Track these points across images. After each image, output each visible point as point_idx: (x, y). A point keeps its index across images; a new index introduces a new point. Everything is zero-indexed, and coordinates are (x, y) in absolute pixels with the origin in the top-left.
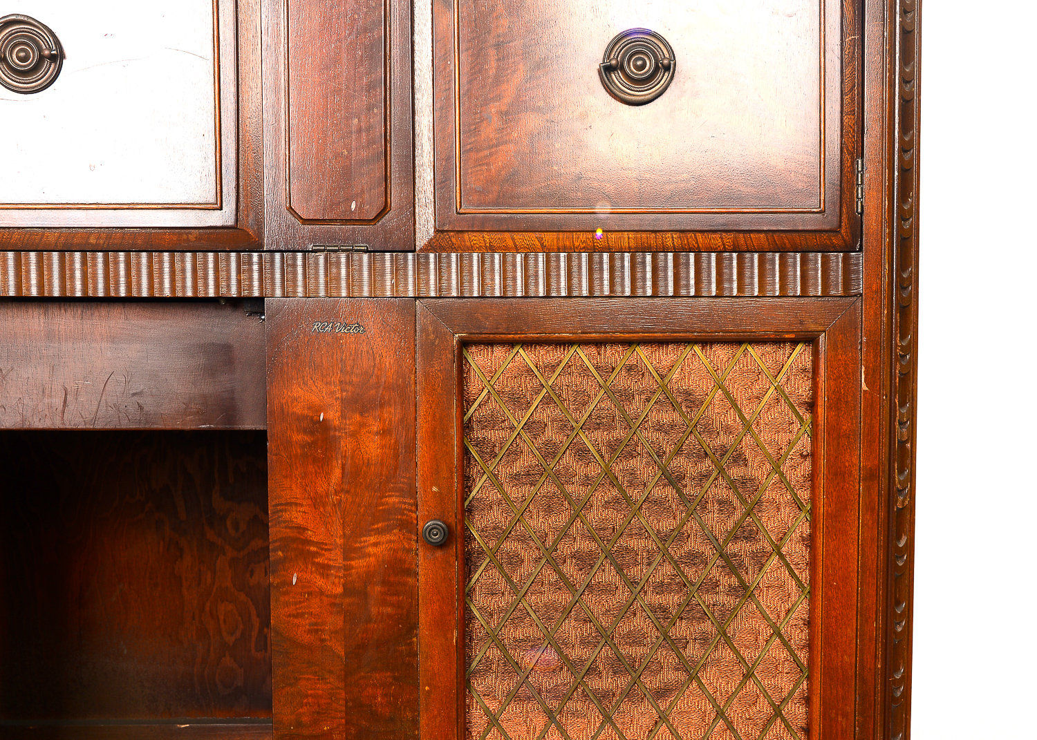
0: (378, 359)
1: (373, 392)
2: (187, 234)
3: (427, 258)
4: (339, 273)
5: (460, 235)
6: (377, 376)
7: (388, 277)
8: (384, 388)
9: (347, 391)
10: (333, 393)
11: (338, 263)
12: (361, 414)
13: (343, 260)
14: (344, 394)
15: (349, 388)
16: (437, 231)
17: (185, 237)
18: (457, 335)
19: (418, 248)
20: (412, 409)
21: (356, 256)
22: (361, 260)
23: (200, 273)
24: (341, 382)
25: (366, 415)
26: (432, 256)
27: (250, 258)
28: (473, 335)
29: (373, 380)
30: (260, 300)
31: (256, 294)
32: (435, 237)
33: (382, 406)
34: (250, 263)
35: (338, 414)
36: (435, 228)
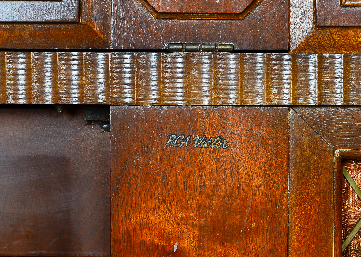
0: (244, 179)
1: (237, 218)
2: (20, 30)
3: (306, 59)
4: (200, 77)
5: (344, 32)
6: (243, 200)
7: (259, 81)
8: (250, 213)
9: (206, 217)
10: (189, 219)
11: (199, 65)
12: (223, 244)
13: (206, 61)
14: (203, 220)
15: (209, 213)
16: (318, 27)
17: (17, 33)
18: (337, 151)
19: (292, 47)
20: (284, 238)
21: (221, 56)
22: (227, 61)
23: (35, 76)
24: (199, 206)
25: (229, 245)
26: (312, 56)
27: (95, 58)
28: (356, 151)
29: (238, 203)
30: (105, 108)
31: (101, 100)
32: (314, 34)
33: (247, 235)
34: (94, 65)
35: (196, 244)
36: (315, 23)
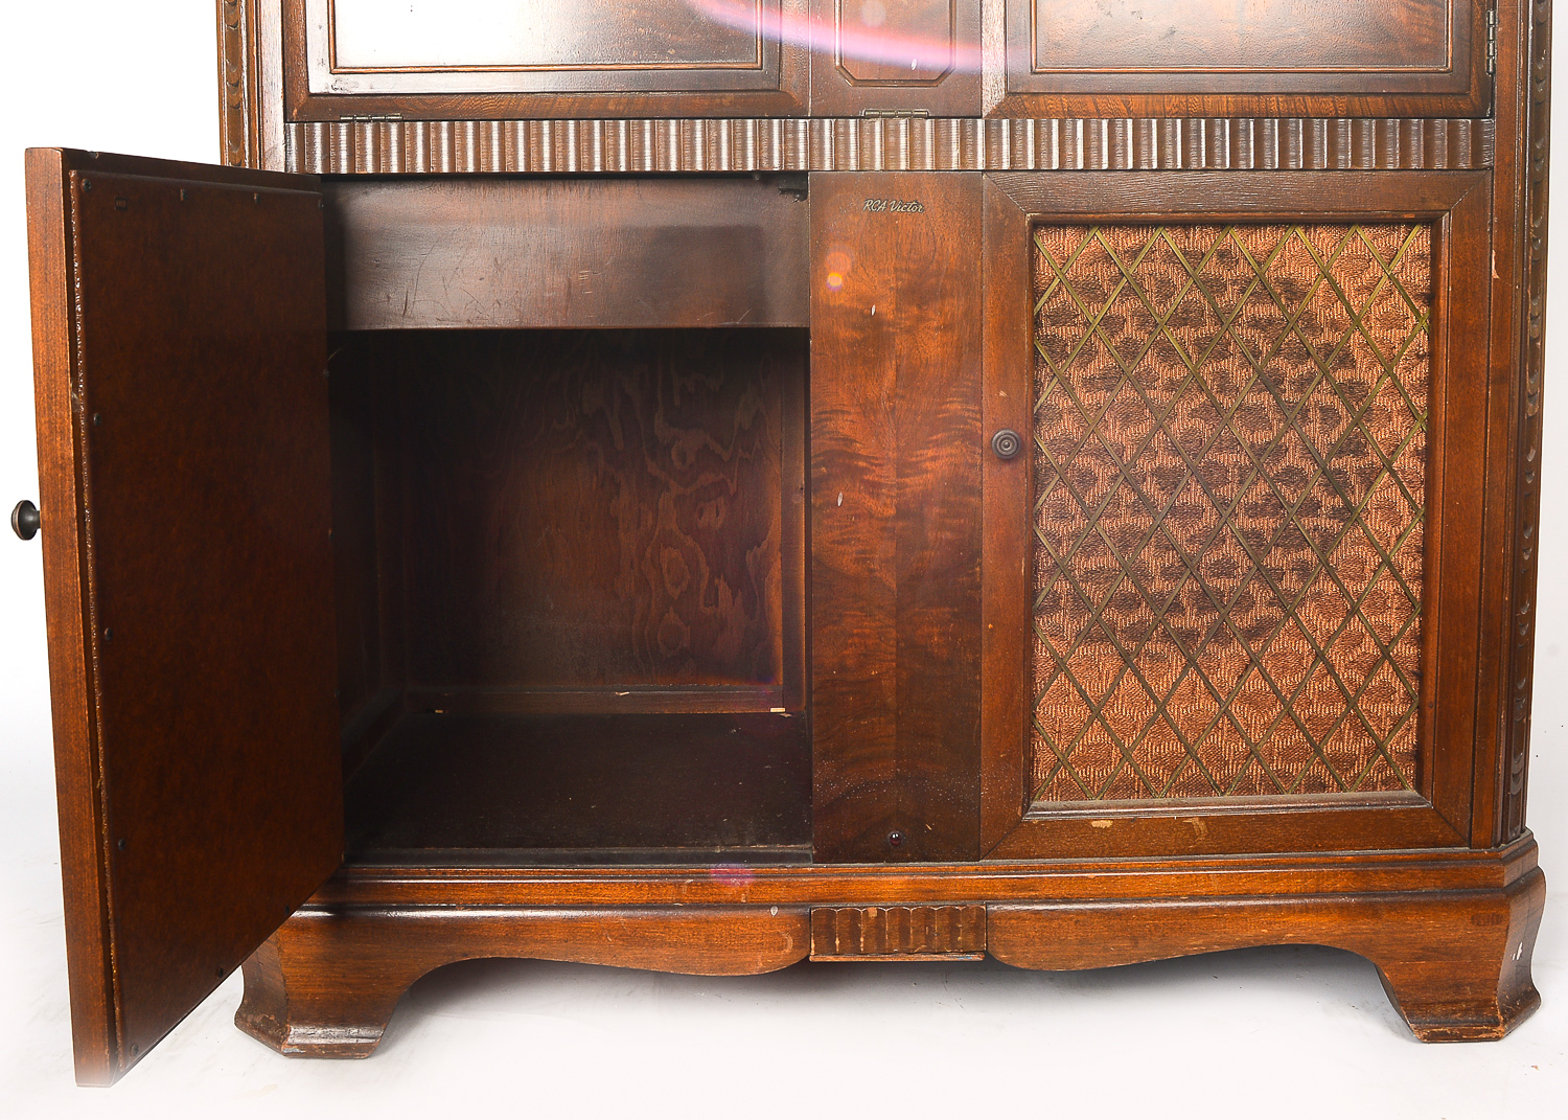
0: (939, 242)
1: (933, 280)
2: (721, 98)
3: (1000, 125)
4: (897, 143)
5: (1035, 99)
6: (938, 262)
7: (954, 146)
8: (946, 276)
9: (902, 279)
10: (886, 282)
11: (897, 131)
12: (919, 306)
13: (903, 127)
14: (900, 283)
15: (905, 276)
16: (1008, 93)
17: (718, 101)
18: (1028, 215)
19: (984, 114)
20: (978, 301)
21: (917, 123)
22: (923, 128)
24: (896, 269)
25: (925, 308)
26: (1005, 122)
27: (796, 125)
28: (1046, 215)
29: (934, 266)
30: (804, 173)
31: (802, 167)
32: (1005, 100)
33: (943, 297)
34: (795, 131)
35: (893, 306)
36: (1006, 90)
